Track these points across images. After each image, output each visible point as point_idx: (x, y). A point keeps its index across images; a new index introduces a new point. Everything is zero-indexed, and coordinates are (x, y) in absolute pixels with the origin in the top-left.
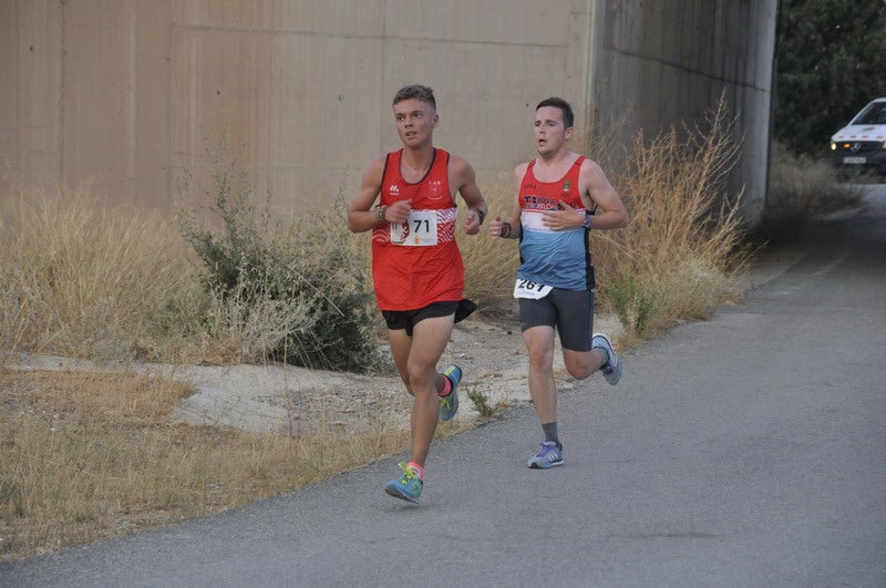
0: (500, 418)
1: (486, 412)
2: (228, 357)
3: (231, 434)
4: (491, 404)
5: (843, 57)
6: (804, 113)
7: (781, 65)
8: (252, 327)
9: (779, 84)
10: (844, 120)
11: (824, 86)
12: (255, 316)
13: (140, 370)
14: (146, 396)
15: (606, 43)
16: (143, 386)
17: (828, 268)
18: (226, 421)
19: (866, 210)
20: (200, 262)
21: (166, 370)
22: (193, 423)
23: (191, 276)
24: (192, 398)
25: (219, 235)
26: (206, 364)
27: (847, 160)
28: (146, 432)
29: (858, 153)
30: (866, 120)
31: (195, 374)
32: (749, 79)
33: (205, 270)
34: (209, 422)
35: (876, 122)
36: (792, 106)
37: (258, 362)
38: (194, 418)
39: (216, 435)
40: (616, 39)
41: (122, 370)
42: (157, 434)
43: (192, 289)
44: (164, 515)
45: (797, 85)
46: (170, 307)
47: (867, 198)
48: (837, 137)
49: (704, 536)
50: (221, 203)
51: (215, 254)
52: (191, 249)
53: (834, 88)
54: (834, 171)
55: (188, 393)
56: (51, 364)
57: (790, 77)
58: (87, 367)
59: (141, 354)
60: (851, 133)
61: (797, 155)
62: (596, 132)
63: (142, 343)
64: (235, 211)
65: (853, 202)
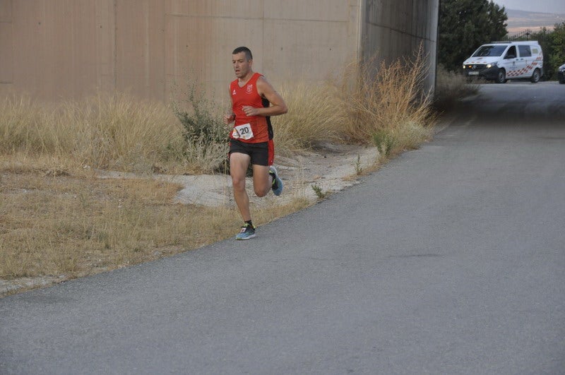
0: (328, 199)
1: (321, 196)
2: (198, 171)
3: (201, 208)
4: (323, 192)
5: (470, 25)
6: (450, 52)
7: (441, 30)
8: (208, 157)
9: (439, 38)
10: (469, 55)
11: (460, 39)
12: (208, 152)
13: (157, 177)
14: (161, 190)
15: (366, 20)
16: (159, 186)
17: (468, 123)
18: (199, 202)
19: (480, 96)
20: (182, 126)
21: (168, 178)
22: (183, 203)
23: (178, 133)
24: (183, 191)
25: (191, 113)
26: (187, 174)
27: (470, 73)
28: (162, 207)
29: (475, 70)
30: (478, 55)
31: (182, 179)
32: (428, 37)
33: (185, 130)
34: (191, 203)
35: (483, 55)
36: (445, 48)
37: (210, 173)
38: (184, 201)
39: (195, 209)
40: (371, 19)
41: (148, 178)
42: (167, 209)
43: (179, 139)
44: (174, 248)
45: (447, 39)
46: (169, 148)
47: (481, 90)
48: (465, 63)
49: (435, 255)
50: (192, 98)
51: (188, 122)
52: (177, 120)
53: (464, 40)
54: (465, 78)
55: (180, 188)
56: (115, 175)
57: (444, 36)
58: (132, 176)
59: (156, 170)
60: (472, 61)
61: (449, 71)
62: (362, 62)
63: (157, 165)
64: (198, 102)
65: (474, 92)
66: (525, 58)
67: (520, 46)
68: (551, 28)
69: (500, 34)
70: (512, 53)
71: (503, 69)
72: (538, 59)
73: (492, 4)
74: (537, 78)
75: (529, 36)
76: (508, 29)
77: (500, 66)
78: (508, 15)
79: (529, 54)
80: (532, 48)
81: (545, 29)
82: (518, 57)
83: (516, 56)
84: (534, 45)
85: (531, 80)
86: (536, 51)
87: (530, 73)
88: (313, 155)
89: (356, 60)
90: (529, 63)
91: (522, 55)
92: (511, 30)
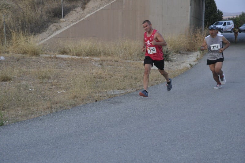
1: (191, 66)
32: (202, 20)
40: (191, 15)
66: (229, 26)
67: (227, 22)
68: (235, 17)
69: (221, 19)
70: (225, 24)
71: (222, 29)
72: (232, 26)
73: (219, 10)
74: (232, 31)
75: (229, 19)
76: (223, 17)
77: (221, 28)
78: (223, 13)
79: (230, 24)
80: (231, 23)
81: (234, 17)
82: (227, 25)
83: (226, 25)
84: (231, 22)
85: (230, 32)
86: (232, 23)
87: (230, 30)
88: (179, 55)
89: (188, 27)
90: (230, 27)
91: (228, 25)
92: (224, 17)
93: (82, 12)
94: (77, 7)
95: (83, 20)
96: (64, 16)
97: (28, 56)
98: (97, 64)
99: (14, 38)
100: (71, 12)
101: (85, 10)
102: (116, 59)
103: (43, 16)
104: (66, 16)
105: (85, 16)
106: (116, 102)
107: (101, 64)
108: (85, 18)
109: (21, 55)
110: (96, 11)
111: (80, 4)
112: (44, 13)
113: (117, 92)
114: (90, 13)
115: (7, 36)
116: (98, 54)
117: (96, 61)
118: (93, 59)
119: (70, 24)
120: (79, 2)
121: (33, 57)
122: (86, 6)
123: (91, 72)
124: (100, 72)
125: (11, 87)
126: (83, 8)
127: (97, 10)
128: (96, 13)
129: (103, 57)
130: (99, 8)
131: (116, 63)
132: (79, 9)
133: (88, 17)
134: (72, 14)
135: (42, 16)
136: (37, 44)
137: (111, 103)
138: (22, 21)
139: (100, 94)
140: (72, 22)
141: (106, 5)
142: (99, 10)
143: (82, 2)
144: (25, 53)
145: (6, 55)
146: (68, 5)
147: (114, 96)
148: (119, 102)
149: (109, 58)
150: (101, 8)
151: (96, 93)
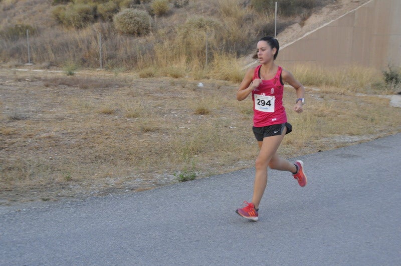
2: (392, 94)
12: (397, 86)
14: (383, 101)
16: (381, 99)
20: (384, 76)
21: (382, 96)
24: (391, 101)
25: (388, 71)
31: (388, 97)
38: (394, 106)
41: (374, 96)
42: (389, 108)
51: (387, 75)
58: (367, 95)
59: (376, 93)
93: (300, 30)
94: (294, 23)
95: (301, 40)
96: (277, 34)
97: (230, 82)
98: (317, 97)
99: (216, 61)
100: (286, 30)
101: (304, 27)
102: (342, 91)
103: (252, 35)
104: (279, 35)
105: (304, 34)
106: (349, 156)
107: (323, 97)
108: (303, 37)
109: (222, 81)
110: (318, 29)
111: (298, 19)
112: (253, 31)
113: (348, 139)
114: (310, 31)
115: (208, 59)
116: (318, 84)
117: (315, 93)
118: (311, 90)
119: (284, 44)
120: (298, 17)
121: (237, 85)
122: (306, 22)
123: (309, 107)
124: (321, 108)
125: (208, 122)
126: (302, 25)
127: (320, 28)
128: (317, 30)
129: (324, 88)
130: (322, 24)
131: (343, 96)
132: (296, 26)
133: (307, 36)
134: (287, 32)
135: (249, 34)
136: (242, 69)
137: (341, 156)
138: (227, 41)
139: (324, 140)
140: (287, 42)
141: (332, 21)
142: (322, 27)
143: (301, 17)
144: (226, 79)
145: (206, 81)
146: (283, 21)
147: (344, 146)
148: (353, 156)
149: (332, 89)
150: (325, 25)
151: (317, 138)
